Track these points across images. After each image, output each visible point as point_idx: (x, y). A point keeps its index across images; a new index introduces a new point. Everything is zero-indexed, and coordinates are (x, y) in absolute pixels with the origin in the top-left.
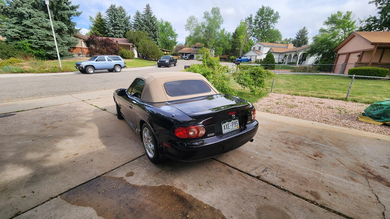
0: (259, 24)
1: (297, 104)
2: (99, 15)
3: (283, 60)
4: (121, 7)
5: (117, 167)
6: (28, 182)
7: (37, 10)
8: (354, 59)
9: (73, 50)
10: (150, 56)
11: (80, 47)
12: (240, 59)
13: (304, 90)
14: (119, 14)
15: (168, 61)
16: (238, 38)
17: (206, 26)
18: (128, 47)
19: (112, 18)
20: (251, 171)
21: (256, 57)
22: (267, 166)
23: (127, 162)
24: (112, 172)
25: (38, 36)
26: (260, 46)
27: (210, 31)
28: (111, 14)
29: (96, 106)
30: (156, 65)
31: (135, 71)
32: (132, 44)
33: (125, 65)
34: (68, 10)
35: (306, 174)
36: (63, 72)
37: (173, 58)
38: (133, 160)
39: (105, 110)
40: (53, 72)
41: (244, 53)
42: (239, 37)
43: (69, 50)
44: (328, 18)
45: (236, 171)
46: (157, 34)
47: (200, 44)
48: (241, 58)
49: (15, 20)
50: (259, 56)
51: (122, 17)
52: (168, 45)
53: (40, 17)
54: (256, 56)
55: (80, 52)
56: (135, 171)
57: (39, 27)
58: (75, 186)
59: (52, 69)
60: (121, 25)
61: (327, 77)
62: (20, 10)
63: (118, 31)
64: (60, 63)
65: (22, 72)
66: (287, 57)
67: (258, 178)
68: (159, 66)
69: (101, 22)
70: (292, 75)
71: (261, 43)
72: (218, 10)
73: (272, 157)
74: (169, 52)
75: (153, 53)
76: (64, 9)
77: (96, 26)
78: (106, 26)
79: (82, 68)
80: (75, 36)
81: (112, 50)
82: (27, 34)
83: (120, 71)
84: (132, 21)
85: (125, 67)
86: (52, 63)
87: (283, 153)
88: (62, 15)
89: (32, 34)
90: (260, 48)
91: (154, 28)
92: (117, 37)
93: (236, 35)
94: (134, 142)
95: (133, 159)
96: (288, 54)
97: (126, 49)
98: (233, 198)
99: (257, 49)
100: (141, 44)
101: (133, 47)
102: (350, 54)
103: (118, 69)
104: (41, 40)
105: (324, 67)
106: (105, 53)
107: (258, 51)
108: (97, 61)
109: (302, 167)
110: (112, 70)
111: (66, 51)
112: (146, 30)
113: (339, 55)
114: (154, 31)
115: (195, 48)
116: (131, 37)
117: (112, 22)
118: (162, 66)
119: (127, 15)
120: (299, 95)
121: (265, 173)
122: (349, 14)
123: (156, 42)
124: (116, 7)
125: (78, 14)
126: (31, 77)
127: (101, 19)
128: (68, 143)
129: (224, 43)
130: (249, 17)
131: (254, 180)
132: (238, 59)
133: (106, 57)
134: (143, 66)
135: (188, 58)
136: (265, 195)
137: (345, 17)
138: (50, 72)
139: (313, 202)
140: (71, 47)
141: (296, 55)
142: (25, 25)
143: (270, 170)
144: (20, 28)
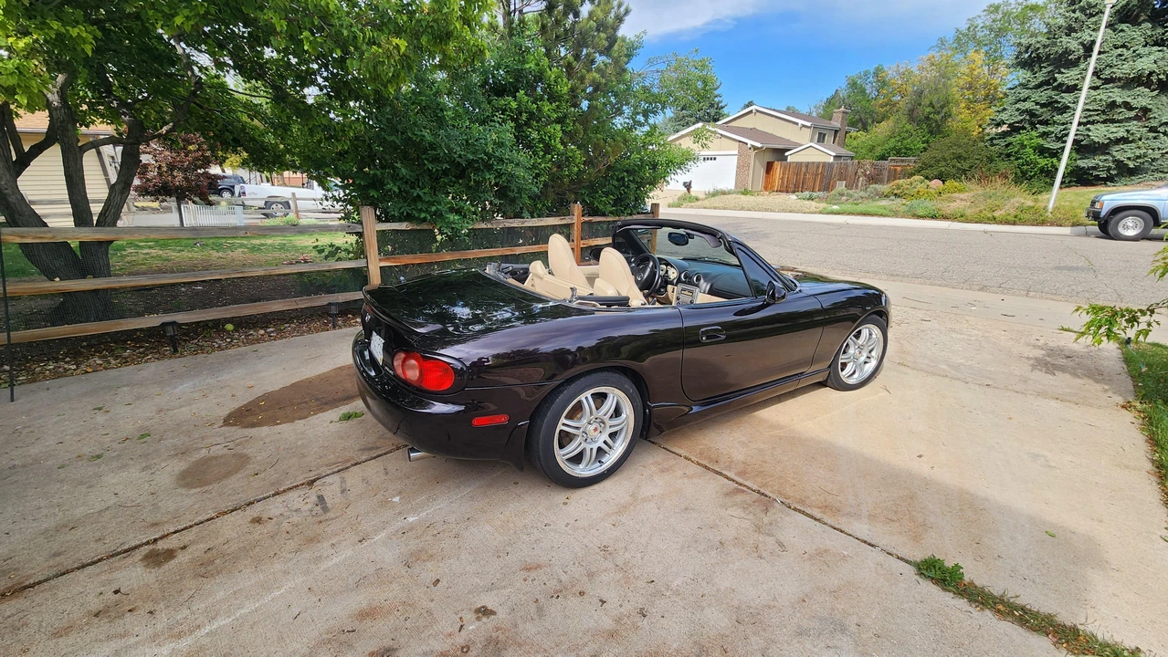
7: (1124, 26)
22: (331, 515)
36: (1043, 223)
49: (1042, 76)
59: (1013, 213)
65: (934, 217)
67: (311, 483)
121: (314, 498)
142: (1061, 85)
143: (314, 513)
144: (1043, 95)
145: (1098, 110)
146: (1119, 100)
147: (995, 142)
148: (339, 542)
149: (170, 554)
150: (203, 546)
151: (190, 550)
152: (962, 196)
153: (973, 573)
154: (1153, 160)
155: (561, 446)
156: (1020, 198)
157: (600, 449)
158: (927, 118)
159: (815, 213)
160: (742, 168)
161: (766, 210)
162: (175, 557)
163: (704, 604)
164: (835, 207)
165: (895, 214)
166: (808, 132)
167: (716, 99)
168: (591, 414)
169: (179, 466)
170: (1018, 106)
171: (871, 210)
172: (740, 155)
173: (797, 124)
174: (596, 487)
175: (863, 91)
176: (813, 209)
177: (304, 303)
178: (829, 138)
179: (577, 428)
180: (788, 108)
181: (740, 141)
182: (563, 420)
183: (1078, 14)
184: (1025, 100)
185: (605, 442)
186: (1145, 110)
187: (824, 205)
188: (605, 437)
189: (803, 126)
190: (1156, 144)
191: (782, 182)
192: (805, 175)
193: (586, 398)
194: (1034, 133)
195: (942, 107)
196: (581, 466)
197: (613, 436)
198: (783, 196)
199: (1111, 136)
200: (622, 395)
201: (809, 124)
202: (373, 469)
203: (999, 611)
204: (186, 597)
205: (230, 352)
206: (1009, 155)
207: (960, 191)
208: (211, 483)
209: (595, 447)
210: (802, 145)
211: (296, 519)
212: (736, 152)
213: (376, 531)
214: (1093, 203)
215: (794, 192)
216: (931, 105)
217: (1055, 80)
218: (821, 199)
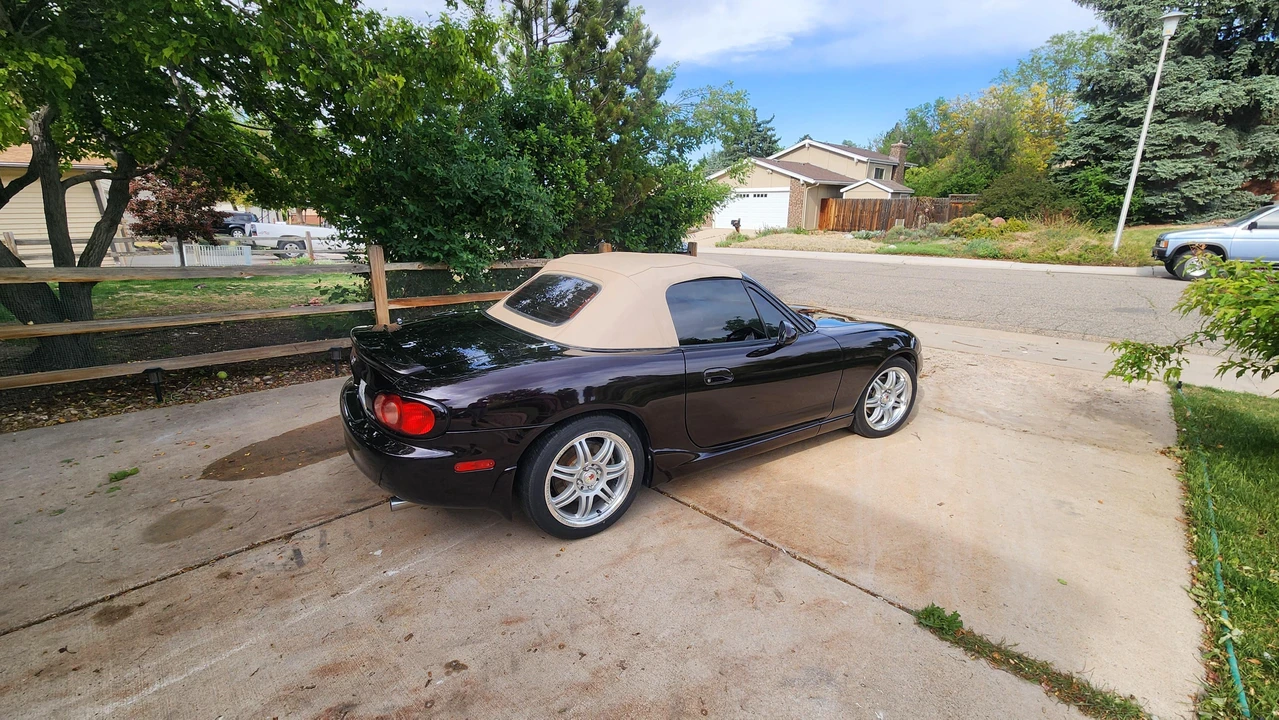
7: (1187, 59)
22: (306, 569)
49: (1105, 109)
64: (1120, 236)
67: (289, 537)
73: (333, 600)
82: (1118, 145)
108: (1254, 226)
121: (289, 553)
136: (237, 529)
138: (1063, 263)
142: (1125, 119)
143: (287, 567)
144: (1107, 130)
145: (1164, 145)
146: (1185, 135)
147: (1059, 178)
148: (310, 597)
149: (126, 611)
150: (163, 603)
151: (147, 607)
152: (1024, 235)
153: (974, 621)
154: (1224, 197)
155: (554, 494)
156: (1085, 237)
157: (597, 498)
158: (991, 153)
159: (871, 253)
160: (794, 203)
161: (819, 250)
162: (131, 614)
163: (688, 656)
164: (892, 247)
165: (955, 254)
166: (864, 168)
167: (769, 133)
168: (586, 460)
169: (147, 520)
170: (1081, 140)
171: (930, 249)
172: (792, 191)
173: (853, 159)
174: (594, 538)
175: (924, 125)
176: (869, 249)
177: (304, 348)
178: (887, 174)
179: (572, 475)
180: (845, 142)
181: (792, 177)
182: (554, 466)
183: (1139, 46)
184: (1088, 135)
185: (602, 490)
186: (1213, 145)
187: (881, 244)
188: (603, 484)
189: (859, 161)
190: (1227, 180)
191: (838, 220)
192: (861, 212)
193: (580, 443)
194: (1099, 169)
195: (1005, 141)
196: (577, 516)
197: (612, 483)
198: (839, 235)
199: (1179, 172)
200: (620, 440)
201: (865, 159)
202: (357, 523)
203: (994, 660)
204: (137, 655)
205: (220, 400)
206: (1073, 192)
207: (1023, 229)
208: (180, 538)
209: (591, 495)
210: (857, 181)
211: (266, 574)
212: (788, 189)
213: (352, 586)
214: (1159, 241)
215: (850, 231)
216: (994, 139)
217: (1119, 114)
218: (878, 238)
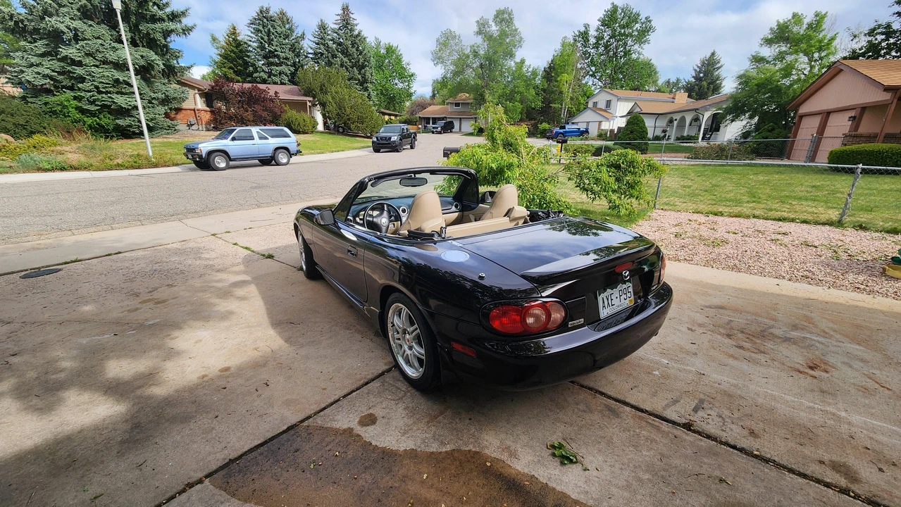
0: (606, 47)
1: (726, 236)
2: (234, 32)
3: (664, 131)
4: (283, 13)
5: (332, 400)
6: (122, 442)
7: (90, 22)
8: (840, 126)
9: (176, 114)
10: (352, 126)
11: (193, 107)
12: (561, 131)
13: (731, 203)
14: (279, 30)
15: (396, 137)
16: (557, 81)
17: (482, 52)
18: (301, 106)
19: (262, 38)
20: (664, 409)
21: (599, 125)
22: (702, 396)
23: (354, 387)
24: (322, 413)
25: (96, 83)
26: (609, 97)
27: (490, 64)
28: (261, 28)
29: (246, 248)
30: (369, 147)
31: (321, 162)
32: (311, 99)
33: (298, 148)
34: (163, 20)
35: (803, 417)
36: (156, 166)
37: (407, 131)
38: (367, 383)
39: (270, 257)
40: (133, 167)
41: (571, 115)
42: (559, 79)
43: (167, 115)
44: (771, 29)
45: (628, 409)
46: (368, 74)
47: (468, 95)
48: (565, 128)
49: (41, 46)
50: (607, 123)
51: (287, 37)
52: (391, 101)
53: (99, 38)
54: (600, 122)
55: (193, 120)
56: (378, 412)
57: (98, 63)
58: (240, 453)
59: (130, 160)
60: (283, 54)
61: (777, 169)
62: (52, 22)
63: (277, 68)
64: (148, 145)
65: (63, 169)
66: (675, 123)
67: (688, 426)
68: (377, 150)
69: (237, 47)
70: (692, 165)
71: (611, 92)
72: (510, 14)
73: (705, 373)
74: (396, 116)
75: (361, 120)
76: (154, 19)
77: (225, 56)
78: (248, 57)
79: (200, 157)
80: (179, 83)
81: (265, 114)
82: (71, 78)
83: (287, 164)
84: (308, 45)
85: (299, 152)
86: (129, 146)
87: (730, 361)
88: (148, 34)
89: (82, 79)
90: (608, 103)
91: (361, 61)
92: (275, 83)
93: (553, 75)
94: (359, 337)
95: (366, 380)
96: (678, 117)
97: (299, 111)
98: (640, 480)
99: (602, 105)
100: (333, 98)
101: (314, 105)
102: (827, 114)
103: (283, 158)
104: (103, 93)
105: (767, 145)
106: (249, 121)
107: (605, 111)
108: (234, 139)
109: (789, 398)
110: (267, 161)
111: (161, 118)
112: (342, 66)
113: (801, 117)
114: (362, 67)
115: (457, 105)
116: (307, 81)
117: (263, 48)
118: (382, 150)
119: (298, 32)
120: (722, 215)
121: (701, 413)
122: (820, 18)
123: (366, 94)
124: (271, 13)
125: (187, 31)
126: (84, 180)
127: (237, 40)
128: (200, 341)
129: (523, 93)
130: (583, 29)
131: (680, 432)
132: (557, 129)
133: (255, 130)
134: (338, 149)
135: (439, 129)
136: (717, 473)
137: (810, 26)
138: (127, 168)
139: (845, 491)
140: (171, 109)
141: (696, 119)
143: (711, 406)
144: (54, 64)
149: (836, 467)
150: (803, 450)
151: (818, 457)
162: (832, 462)
213: (690, 371)
